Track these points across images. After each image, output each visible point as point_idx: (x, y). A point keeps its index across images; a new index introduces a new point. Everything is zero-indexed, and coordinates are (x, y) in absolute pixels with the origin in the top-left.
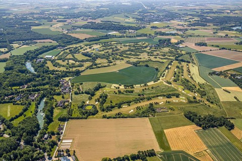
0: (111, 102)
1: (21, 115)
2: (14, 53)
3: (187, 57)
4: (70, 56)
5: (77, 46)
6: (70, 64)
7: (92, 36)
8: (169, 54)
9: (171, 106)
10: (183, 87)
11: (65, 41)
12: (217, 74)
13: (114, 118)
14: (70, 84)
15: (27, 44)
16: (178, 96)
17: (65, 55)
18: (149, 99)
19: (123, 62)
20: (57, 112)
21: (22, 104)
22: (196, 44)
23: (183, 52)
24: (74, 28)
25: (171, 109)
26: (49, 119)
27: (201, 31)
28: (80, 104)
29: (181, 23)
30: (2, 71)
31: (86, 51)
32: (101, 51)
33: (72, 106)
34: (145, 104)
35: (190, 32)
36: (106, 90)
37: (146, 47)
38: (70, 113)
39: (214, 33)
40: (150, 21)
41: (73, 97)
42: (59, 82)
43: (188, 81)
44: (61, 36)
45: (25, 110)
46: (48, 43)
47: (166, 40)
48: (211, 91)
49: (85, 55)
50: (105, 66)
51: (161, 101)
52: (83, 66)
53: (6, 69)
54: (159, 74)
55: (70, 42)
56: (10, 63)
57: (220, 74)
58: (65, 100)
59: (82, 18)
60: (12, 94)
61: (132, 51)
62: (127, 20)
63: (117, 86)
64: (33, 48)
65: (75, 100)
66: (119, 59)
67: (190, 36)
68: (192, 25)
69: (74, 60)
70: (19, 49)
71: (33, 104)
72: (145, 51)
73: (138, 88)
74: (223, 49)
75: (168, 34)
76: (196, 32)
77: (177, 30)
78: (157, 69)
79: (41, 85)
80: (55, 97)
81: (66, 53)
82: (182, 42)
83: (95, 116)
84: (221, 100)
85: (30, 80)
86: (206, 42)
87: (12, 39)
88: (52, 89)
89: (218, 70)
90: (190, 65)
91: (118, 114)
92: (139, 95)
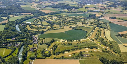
0: (59, 50)
1: (10, 55)
2: (10, 20)
3: (104, 25)
4: (39, 23)
5: (44, 17)
6: (39, 27)
7: (52, 12)
8: (94, 23)
9: (92, 54)
10: (100, 43)
11: (38, 14)
12: (120, 36)
13: (60, 59)
14: (38, 38)
15: (18, 15)
16: (96, 48)
17: (37, 22)
18: (80, 49)
19: (68, 27)
20: (29, 54)
21: (11, 49)
22: (110, 18)
23: (102, 22)
24: (43, 7)
25: (92, 55)
26: (24, 58)
27: (114, 10)
28: (42, 50)
29: (103, 5)
30: (3, 30)
31: (48, 20)
32: (56, 20)
33: (38, 51)
34: (78, 52)
35: (107, 11)
36: (57, 43)
37: (81, 19)
38: (36, 55)
39: (121, 11)
40: (85, 4)
41: (39, 46)
42: (32, 37)
43: (103, 39)
44: (36, 11)
45: (13, 52)
46: (29, 15)
47: (93, 15)
48: (116, 46)
49: (48, 22)
50: (58, 29)
51: (87, 50)
52: (46, 28)
53: (5, 29)
54: (87, 34)
55: (40, 15)
56: (7, 26)
57: (122, 36)
58: (34, 47)
59: (48, 1)
60: (7, 43)
61: (74, 21)
62: (73, 3)
63: (63, 40)
64: (20, 17)
66: (66, 25)
67: (107, 13)
68: (109, 6)
69: (41, 25)
70: (13, 18)
71: (17, 49)
72: (81, 21)
73: (75, 42)
74: (125, 21)
75: (94, 12)
76: (111, 11)
77: (100, 9)
78: (86, 32)
79: (22, 38)
80: (29, 45)
81: (38, 21)
82: (102, 16)
83: (49, 57)
84: (121, 51)
85: (17, 36)
86: (116, 16)
87: (10, 12)
88: (28, 41)
89: (121, 33)
90: (106, 30)
91: (62, 57)
92: (75, 46)
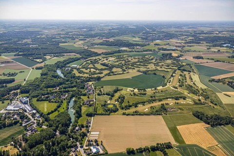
0: (129, 102)
1: (55, 110)
2: (47, 63)
3: (188, 68)
4: (91, 66)
5: (96, 58)
6: (92, 71)
7: (107, 51)
8: (173, 65)
9: (180, 107)
10: (188, 91)
11: (86, 54)
12: (216, 82)
13: (132, 115)
14: (93, 87)
15: (57, 56)
16: (184, 98)
17: (87, 65)
18: (160, 100)
19: (134, 71)
20: (84, 109)
21: (55, 102)
22: (194, 57)
23: (184, 64)
24: (93, 44)
25: (181, 109)
26: (79, 115)
27: (196, 47)
28: (103, 103)
29: (179, 41)
30: (39, 76)
31: (103, 62)
32: (116, 62)
33: (96, 105)
34: (157, 104)
35: (187, 48)
36: (123, 92)
37: (152, 59)
38: (95, 110)
39: (208, 49)
40: (153, 40)
41: (96, 98)
42: (84, 86)
43: (191, 86)
44: (83, 51)
45: (59, 107)
46: (73, 55)
47: (168, 54)
48: (214, 95)
49: (104, 65)
50: (120, 74)
51: (171, 102)
52: (102, 73)
53: (42, 75)
54: (166, 80)
55: (90, 55)
56: (45, 70)
57: (218, 81)
58: (90, 99)
59: (98, 37)
60: (48, 94)
61: (141, 62)
62: (134, 39)
63: (132, 89)
64: (62, 59)
65: (98, 100)
66: (131, 68)
67: (188, 51)
68: (188, 43)
69: (94, 69)
70: (51, 60)
71: (65, 102)
72: (152, 62)
73: (149, 91)
74: (218, 61)
75: (169, 50)
76: (192, 48)
77: (176, 46)
78: (164, 77)
79: (70, 87)
80: (82, 97)
81: (88, 63)
82: (181, 56)
83: (116, 113)
84: (224, 103)
85: (61, 84)
86: (202, 56)
87: (45, 52)
88: (79, 91)
89: (216, 78)
90: (191, 73)
91: (136, 112)
92: (151, 97)
